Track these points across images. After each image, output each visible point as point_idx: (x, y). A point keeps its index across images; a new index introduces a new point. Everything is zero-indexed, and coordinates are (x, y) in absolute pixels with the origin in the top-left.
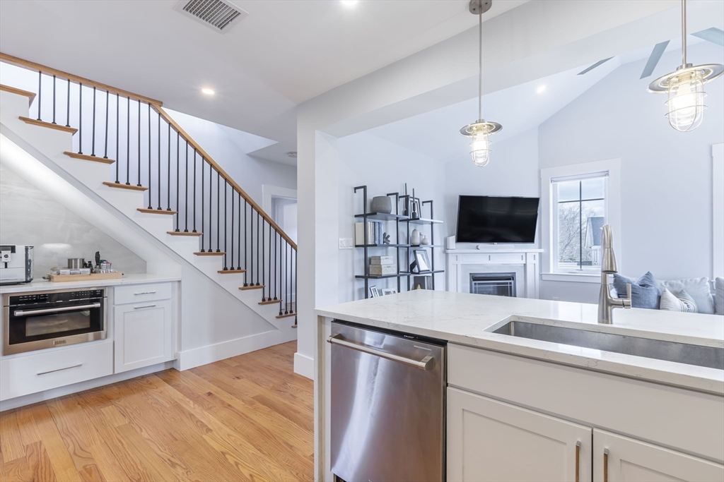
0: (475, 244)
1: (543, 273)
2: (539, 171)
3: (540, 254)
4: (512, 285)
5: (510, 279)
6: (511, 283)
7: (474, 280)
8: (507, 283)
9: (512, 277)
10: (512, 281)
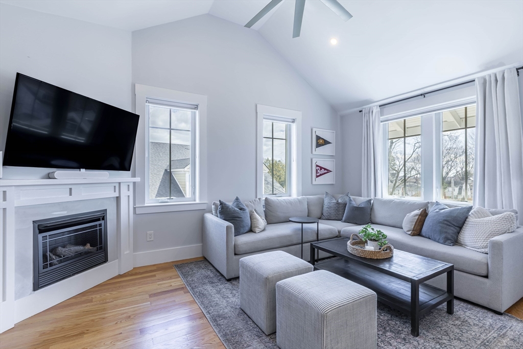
0: (45, 171)
1: (137, 206)
2: (134, 87)
3: (134, 183)
4: (103, 227)
5: (99, 220)
6: (100, 225)
7: (41, 231)
8: (96, 226)
9: (101, 217)
10: (102, 222)
